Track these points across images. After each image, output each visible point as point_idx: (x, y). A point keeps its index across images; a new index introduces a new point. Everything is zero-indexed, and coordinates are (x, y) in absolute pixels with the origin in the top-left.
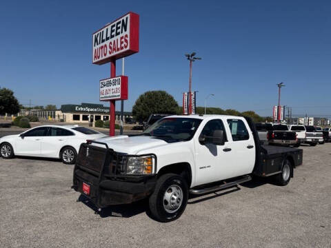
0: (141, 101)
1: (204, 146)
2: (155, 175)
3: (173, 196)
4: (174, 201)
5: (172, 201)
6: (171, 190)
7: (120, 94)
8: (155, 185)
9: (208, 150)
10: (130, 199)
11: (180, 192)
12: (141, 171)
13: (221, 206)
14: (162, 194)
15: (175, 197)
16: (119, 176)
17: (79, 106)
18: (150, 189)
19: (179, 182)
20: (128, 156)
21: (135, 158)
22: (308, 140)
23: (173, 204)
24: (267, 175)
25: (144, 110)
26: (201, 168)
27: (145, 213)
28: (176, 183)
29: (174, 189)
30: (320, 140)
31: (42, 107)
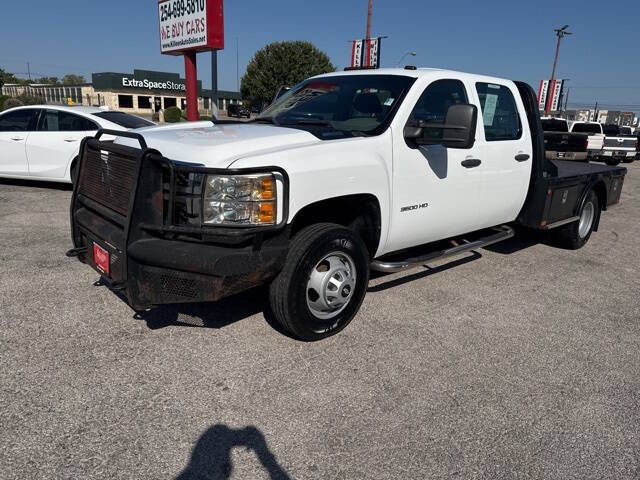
0: (260, 65)
1: (416, 152)
2: (285, 226)
3: (333, 280)
4: (335, 293)
5: (328, 291)
6: (327, 265)
7: (205, 34)
8: (285, 253)
9: (425, 161)
10: (216, 291)
11: (350, 269)
12: (246, 216)
13: (443, 297)
14: (303, 274)
15: (338, 284)
16: (182, 228)
17: (130, 77)
18: (272, 262)
19: (348, 245)
20: (204, 172)
21: (225, 179)
22: (606, 154)
23: (331, 298)
24: (550, 227)
25: (265, 85)
26: (404, 209)
27: (261, 315)
28: (340, 248)
29: (334, 262)
30: (629, 154)
31: (54, 80)
